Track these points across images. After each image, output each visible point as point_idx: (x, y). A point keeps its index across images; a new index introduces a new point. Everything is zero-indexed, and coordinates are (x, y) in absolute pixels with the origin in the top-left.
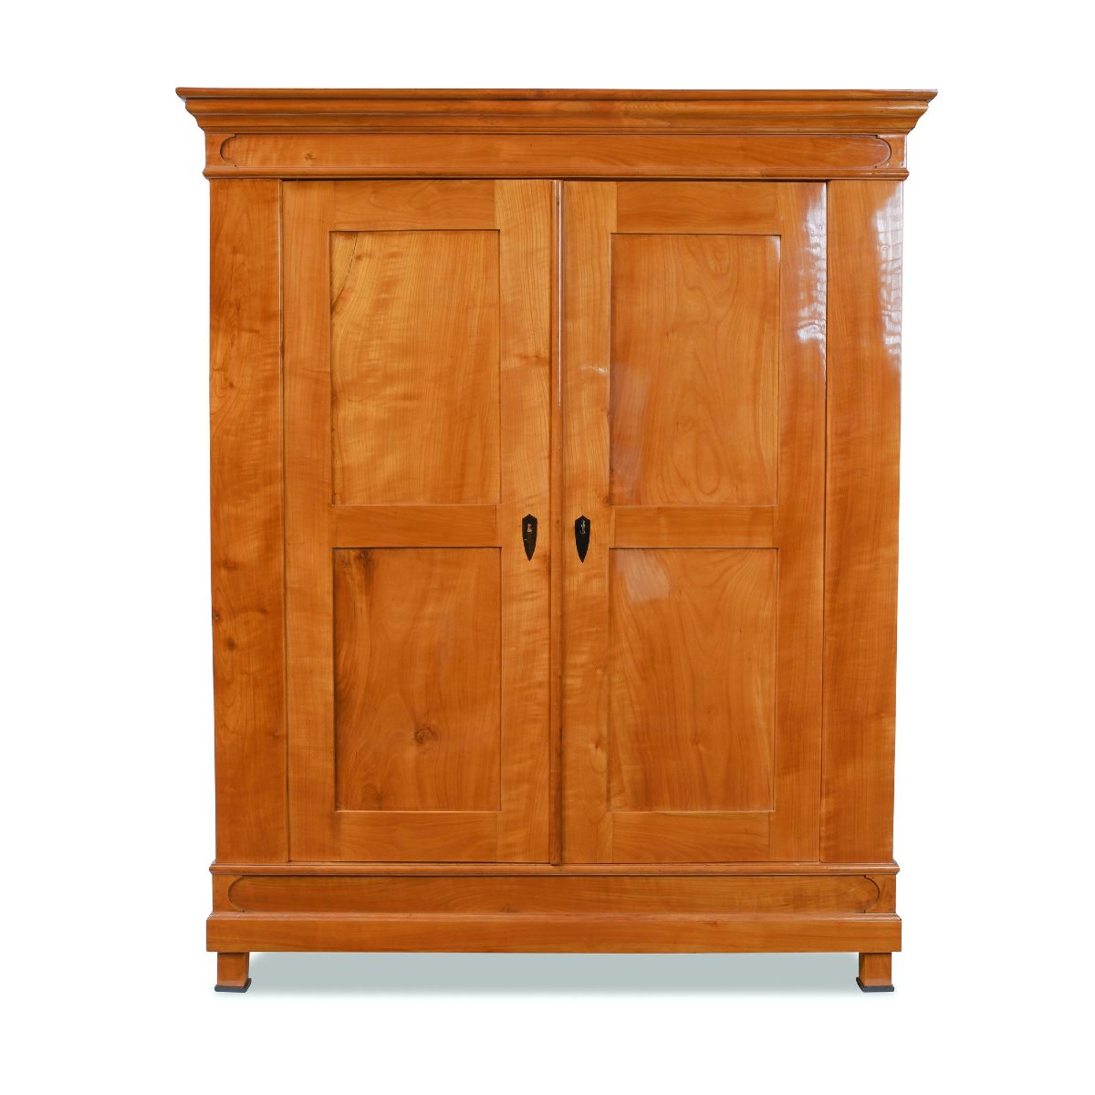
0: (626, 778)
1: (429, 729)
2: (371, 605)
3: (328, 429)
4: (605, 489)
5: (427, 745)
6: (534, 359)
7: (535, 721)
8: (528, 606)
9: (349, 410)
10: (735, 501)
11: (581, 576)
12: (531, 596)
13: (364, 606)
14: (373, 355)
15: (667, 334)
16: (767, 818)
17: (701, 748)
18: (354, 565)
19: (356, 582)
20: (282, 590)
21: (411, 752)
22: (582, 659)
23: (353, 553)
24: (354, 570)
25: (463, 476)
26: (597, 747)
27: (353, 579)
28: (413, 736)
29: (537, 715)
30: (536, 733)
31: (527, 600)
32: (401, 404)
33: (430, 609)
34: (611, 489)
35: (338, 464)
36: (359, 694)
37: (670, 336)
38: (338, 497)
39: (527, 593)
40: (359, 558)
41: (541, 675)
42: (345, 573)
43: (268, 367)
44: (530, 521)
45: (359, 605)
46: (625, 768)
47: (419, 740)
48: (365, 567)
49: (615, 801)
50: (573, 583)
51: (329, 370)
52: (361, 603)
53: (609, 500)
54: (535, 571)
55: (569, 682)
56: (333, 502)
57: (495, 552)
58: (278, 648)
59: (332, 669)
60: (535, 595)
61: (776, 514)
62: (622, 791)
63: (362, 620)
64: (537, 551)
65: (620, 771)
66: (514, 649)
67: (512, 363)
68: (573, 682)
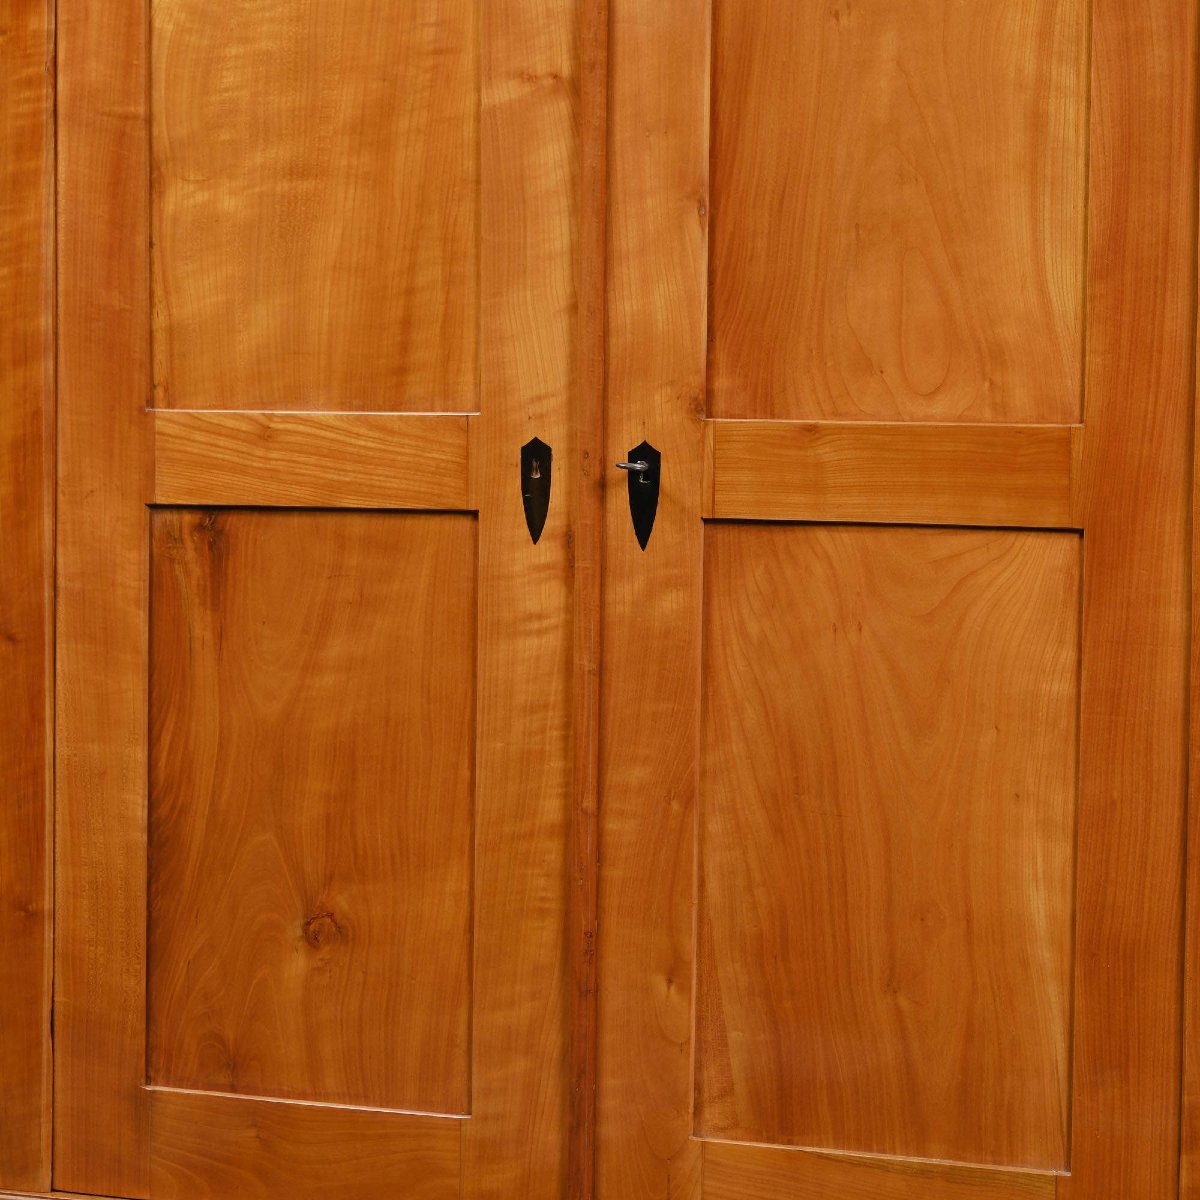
0: (737, 1062)
1: (331, 915)
2: (221, 635)
3: (140, 241)
4: (697, 380)
5: (325, 952)
6: (548, 82)
7: (542, 913)
8: (529, 646)
9: (181, 198)
10: (988, 414)
11: (639, 583)
12: (535, 625)
13: (208, 636)
14: (229, 79)
15: (837, 15)
16: (1051, 1188)
17: (904, 1003)
18: (189, 544)
19: (194, 582)
20: (47, 593)
21: (296, 965)
22: (637, 774)
23: (188, 518)
24: (191, 554)
25: (405, 347)
26: (670, 981)
27: (187, 573)
28: (299, 932)
29: (543, 899)
30: (542, 939)
31: (529, 633)
32: (283, 186)
33: (337, 648)
34: (709, 379)
35: (160, 321)
36: (196, 829)
37: (844, 21)
38: (160, 393)
39: (530, 617)
40: (199, 528)
41: (551, 809)
42: (172, 560)
43: (25, 108)
44: (536, 455)
45: (198, 631)
46: (734, 1036)
47: (312, 940)
48: (211, 548)
49: (713, 1114)
50: (623, 595)
51: (141, 110)
52: (201, 626)
53: (704, 405)
54: (547, 567)
55: (611, 825)
56: (151, 403)
57: (465, 523)
58: (37, 719)
59: (142, 770)
60: (546, 623)
61: (1078, 448)
62: (727, 1092)
63: (204, 667)
64: (553, 522)
65: (723, 1042)
66: (499, 745)
67: (504, 92)
68: (621, 828)
